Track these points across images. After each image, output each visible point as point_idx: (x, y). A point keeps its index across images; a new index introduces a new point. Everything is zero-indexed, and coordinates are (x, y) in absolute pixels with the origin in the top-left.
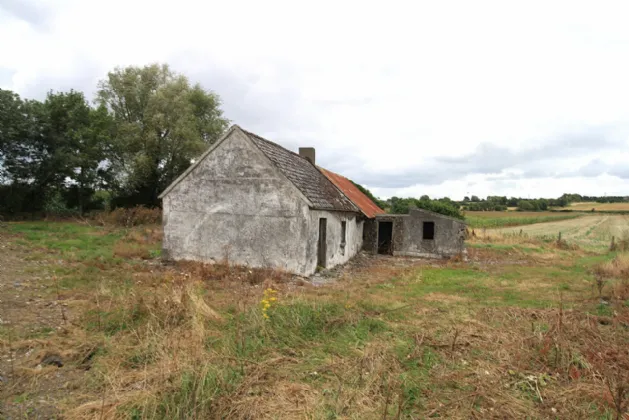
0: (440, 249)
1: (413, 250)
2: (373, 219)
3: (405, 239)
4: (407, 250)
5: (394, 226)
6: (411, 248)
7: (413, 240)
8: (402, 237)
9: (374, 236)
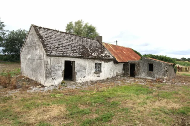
0: (155, 76)
1: (144, 76)
2: (128, 62)
3: (140, 71)
4: (141, 76)
5: (136, 65)
6: (143, 75)
7: (144, 72)
8: (139, 70)
9: (128, 69)
